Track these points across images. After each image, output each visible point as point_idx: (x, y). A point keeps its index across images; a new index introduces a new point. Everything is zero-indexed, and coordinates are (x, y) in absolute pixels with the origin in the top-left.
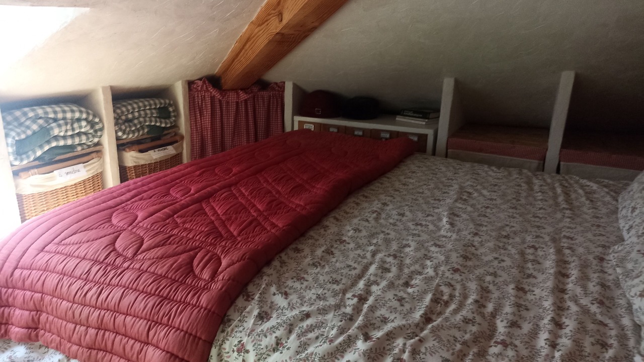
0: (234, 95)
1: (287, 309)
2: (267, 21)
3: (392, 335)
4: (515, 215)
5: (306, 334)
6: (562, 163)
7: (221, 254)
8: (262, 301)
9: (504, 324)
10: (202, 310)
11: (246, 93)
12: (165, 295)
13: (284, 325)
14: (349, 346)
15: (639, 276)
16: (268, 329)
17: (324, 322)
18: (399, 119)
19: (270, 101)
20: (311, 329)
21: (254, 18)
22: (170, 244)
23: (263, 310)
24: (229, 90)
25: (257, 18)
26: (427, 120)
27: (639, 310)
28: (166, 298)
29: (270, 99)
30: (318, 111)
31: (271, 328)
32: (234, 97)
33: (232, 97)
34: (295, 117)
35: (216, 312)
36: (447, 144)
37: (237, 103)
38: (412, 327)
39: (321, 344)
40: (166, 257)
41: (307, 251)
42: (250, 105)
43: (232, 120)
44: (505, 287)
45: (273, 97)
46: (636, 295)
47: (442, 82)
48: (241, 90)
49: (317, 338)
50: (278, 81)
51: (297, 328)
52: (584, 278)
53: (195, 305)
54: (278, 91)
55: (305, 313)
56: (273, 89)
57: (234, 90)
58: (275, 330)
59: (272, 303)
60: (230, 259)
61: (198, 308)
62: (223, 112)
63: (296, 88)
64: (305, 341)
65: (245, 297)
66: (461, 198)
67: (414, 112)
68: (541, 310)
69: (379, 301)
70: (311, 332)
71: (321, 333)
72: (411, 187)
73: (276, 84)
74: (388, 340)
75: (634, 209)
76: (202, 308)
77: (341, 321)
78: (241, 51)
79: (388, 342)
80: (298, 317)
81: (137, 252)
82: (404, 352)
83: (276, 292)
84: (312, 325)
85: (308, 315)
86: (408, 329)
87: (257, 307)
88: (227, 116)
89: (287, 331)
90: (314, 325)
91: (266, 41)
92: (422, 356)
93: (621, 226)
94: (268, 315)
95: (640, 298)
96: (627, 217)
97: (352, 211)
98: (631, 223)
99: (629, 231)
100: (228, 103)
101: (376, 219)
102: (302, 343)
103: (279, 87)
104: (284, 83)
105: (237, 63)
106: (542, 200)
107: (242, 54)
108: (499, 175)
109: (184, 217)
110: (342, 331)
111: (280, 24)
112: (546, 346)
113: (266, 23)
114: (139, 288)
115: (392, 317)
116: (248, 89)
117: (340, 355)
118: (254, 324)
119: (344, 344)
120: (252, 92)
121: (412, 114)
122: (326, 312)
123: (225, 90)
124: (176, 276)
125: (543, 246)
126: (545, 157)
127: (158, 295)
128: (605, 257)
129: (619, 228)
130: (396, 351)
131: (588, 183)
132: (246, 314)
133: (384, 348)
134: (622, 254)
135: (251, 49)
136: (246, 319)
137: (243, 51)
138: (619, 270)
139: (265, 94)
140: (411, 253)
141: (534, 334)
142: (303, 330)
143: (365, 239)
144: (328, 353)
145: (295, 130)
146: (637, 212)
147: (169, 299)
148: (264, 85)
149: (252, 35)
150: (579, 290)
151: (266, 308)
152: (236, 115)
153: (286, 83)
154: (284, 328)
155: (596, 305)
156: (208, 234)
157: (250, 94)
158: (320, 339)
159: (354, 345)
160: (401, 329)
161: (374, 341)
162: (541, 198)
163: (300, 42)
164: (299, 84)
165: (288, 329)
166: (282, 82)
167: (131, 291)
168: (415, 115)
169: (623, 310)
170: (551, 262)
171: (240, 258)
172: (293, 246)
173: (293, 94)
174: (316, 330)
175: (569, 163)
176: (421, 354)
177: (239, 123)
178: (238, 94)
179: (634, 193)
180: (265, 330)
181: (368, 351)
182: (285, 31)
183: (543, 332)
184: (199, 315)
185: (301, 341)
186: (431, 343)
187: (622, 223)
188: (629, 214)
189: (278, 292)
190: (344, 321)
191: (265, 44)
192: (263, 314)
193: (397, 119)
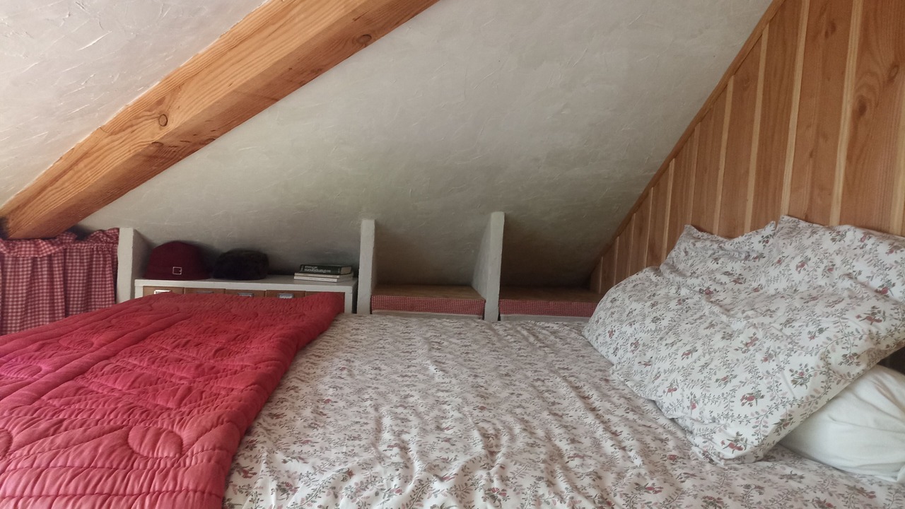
0: (30, 247)
1: (315, 474)
2: (132, 126)
3: (467, 470)
4: (500, 356)
5: (359, 493)
6: (501, 315)
7: (173, 426)
8: (273, 471)
9: (564, 442)
10: (191, 494)
11: (53, 245)
12: (106, 491)
13: (324, 490)
14: (423, 492)
15: (658, 377)
16: (303, 500)
17: (375, 475)
18: (297, 277)
19: (92, 258)
20: (363, 487)
21: (106, 122)
22: (66, 430)
23: (281, 480)
24: (20, 240)
25: (113, 123)
26: (338, 277)
27: (670, 407)
28: (109, 495)
29: (92, 255)
30: (177, 271)
31: (307, 498)
32: (30, 251)
33: (27, 250)
34: (136, 281)
35: (213, 492)
36: (371, 303)
37: (34, 259)
38: (483, 459)
39: (386, 499)
40: (74, 445)
41: (290, 414)
42: (58, 263)
43: (23, 289)
44: (539, 415)
45: (97, 251)
46: (664, 392)
47: (360, 225)
48: (44, 239)
49: (377, 494)
50: (106, 228)
51: (343, 490)
52: (604, 396)
53: (173, 491)
54: (106, 242)
55: (344, 471)
56: (97, 239)
57: (30, 239)
58: (313, 499)
59: (287, 471)
60: (198, 426)
61: (183, 493)
62: (6, 276)
63: (139, 238)
64: (364, 500)
65: (242, 474)
66: (433, 348)
67: (319, 267)
68: (587, 427)
69: (423, 446)
70: (364, 490)
71: (380, 488)
72: (365, 343)
73: (103, 231)
74: (465, 475)
75: (611, 333)
76: (188, 491)
77: (398, 470)
78: (65, 172)
79: (467, 478)
80: (338, 477)
81: (8, 448)
82: (492, 481)
83: (287, 459)
84: (362, 482)
85: (350, 473)
86: (480, 462)
87: (271, 479)
88: (14, 283)
89: (332, 495)
90: (365, 481)
91: (129, 155)
92: (514, 481)
93: (604, 353)
94: (291, 486)
95: (670, 394)
96: (607, 342)
97: (312, 371)
98: (614, 346)
99: (615, 353)
100: (16, 259)
101: (351, 375)
102: (361, 504)
103: (108, 236)
104: (118, 229)
105: (51, 193)
106: (515, 342)
107: (66, 177)
108: (458, 324)
109: (61, 398)
110: (406, 480)
111: (161, 129)
112: (617, 450)
113: (130, 130)
114: (48, 492)
115: (452, 456)
116: (55, 238)
117: (417, 505)
118: (277, 499)
119: (418, 491)
120: (62, 243)
121: (317, 271)
122: (370, 466)
123: (12, 240)
124: (111, 462)
125: (548, 377)
126: (484, 310)
127: (92, 494)
128: (608, 378)
129: (602, 356)
130: (483, 482)
131: (547, 325)
132: (258, 490)
133: (466, 484)
134: (625, 369)
135: (90, 169)
136: (261, 497)
137: (71, 173)
138: (629, 384)
139: (84, 246)
140: (420, 401)
141: (597, 444)
142: (354, 490)
143: (353, 395)
144: (403, 505)
145: (136, 298)
146: (616, 334)
147: (117, 494)
148: (82, 235)
149: (94, 150)
150: (608, 405)
151: (284, 479)
152: (31, 284)
153: (121, 230)
154: (326, 493)
155: (631, 413)
156: (129, 409)
157: (58, 245)
158: (382, 494)
159: (430, 489)
160: (473, 462)
161: (453, 478)
162: (513, 340)
163: (181, 160)
164: (143, 231)
165: (332, 493)
166: (113, 229)
167: (32, 500)
168: (321, 271)
169: (654, 413)
170: (565, 389)
171: (215, 422)
172: (265, 412)
173: (134, 248)
174: (370, 486)
175: (509, 315)
176: (511, 479)
177: (35, 294)
178: (36, 246)
179: (604, 319)
180: (299, 502)
181: (453, 489)
182: (166, 141)
183: (604, 441)
184: (188, 500)
185: (358, 503)
186: (512, 468)
187: (603, 351)
188: (608, 339)
189: (289, 458)
190: (400, 469)
191: (125, 159)
192: (284, 486)
193: (295, 278)
